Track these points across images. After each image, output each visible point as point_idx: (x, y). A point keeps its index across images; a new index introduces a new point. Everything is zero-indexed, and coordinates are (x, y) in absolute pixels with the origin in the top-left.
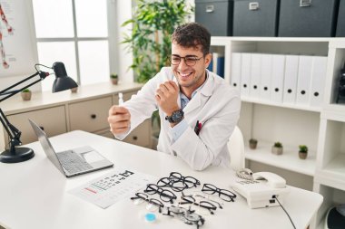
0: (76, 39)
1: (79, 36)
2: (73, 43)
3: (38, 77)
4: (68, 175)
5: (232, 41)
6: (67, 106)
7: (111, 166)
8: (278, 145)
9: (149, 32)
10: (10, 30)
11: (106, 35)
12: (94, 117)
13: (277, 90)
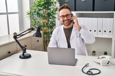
1: (8, 12)
2: (6, 15)
8: (94, 52)
11: (17, 11)
13: (95, 31)
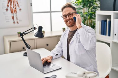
0: (51, 12)
1: (52, 10)
3: (33, 29)
4: (45, 72)
5: (114, 13)
6: (35, 40)
7: (60, 69)
9: (80, 9)
10: (20, 10)
12: (47, 45)
